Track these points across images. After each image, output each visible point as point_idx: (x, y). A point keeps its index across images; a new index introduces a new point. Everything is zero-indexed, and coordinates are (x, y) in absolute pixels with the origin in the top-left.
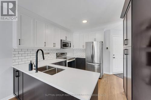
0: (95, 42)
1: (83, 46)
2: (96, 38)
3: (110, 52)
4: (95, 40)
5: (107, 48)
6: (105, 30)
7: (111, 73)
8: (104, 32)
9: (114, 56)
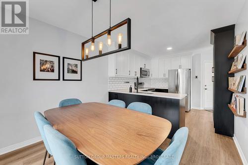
0: (179, 70)
1: (164, 75)
2: (182, 65)
3: (200, 82)
4: (180, 67)
5: (196, 77)
6: (193, 55)
7: (202, 109)
8: (193, 57)
9: (205, 87)
